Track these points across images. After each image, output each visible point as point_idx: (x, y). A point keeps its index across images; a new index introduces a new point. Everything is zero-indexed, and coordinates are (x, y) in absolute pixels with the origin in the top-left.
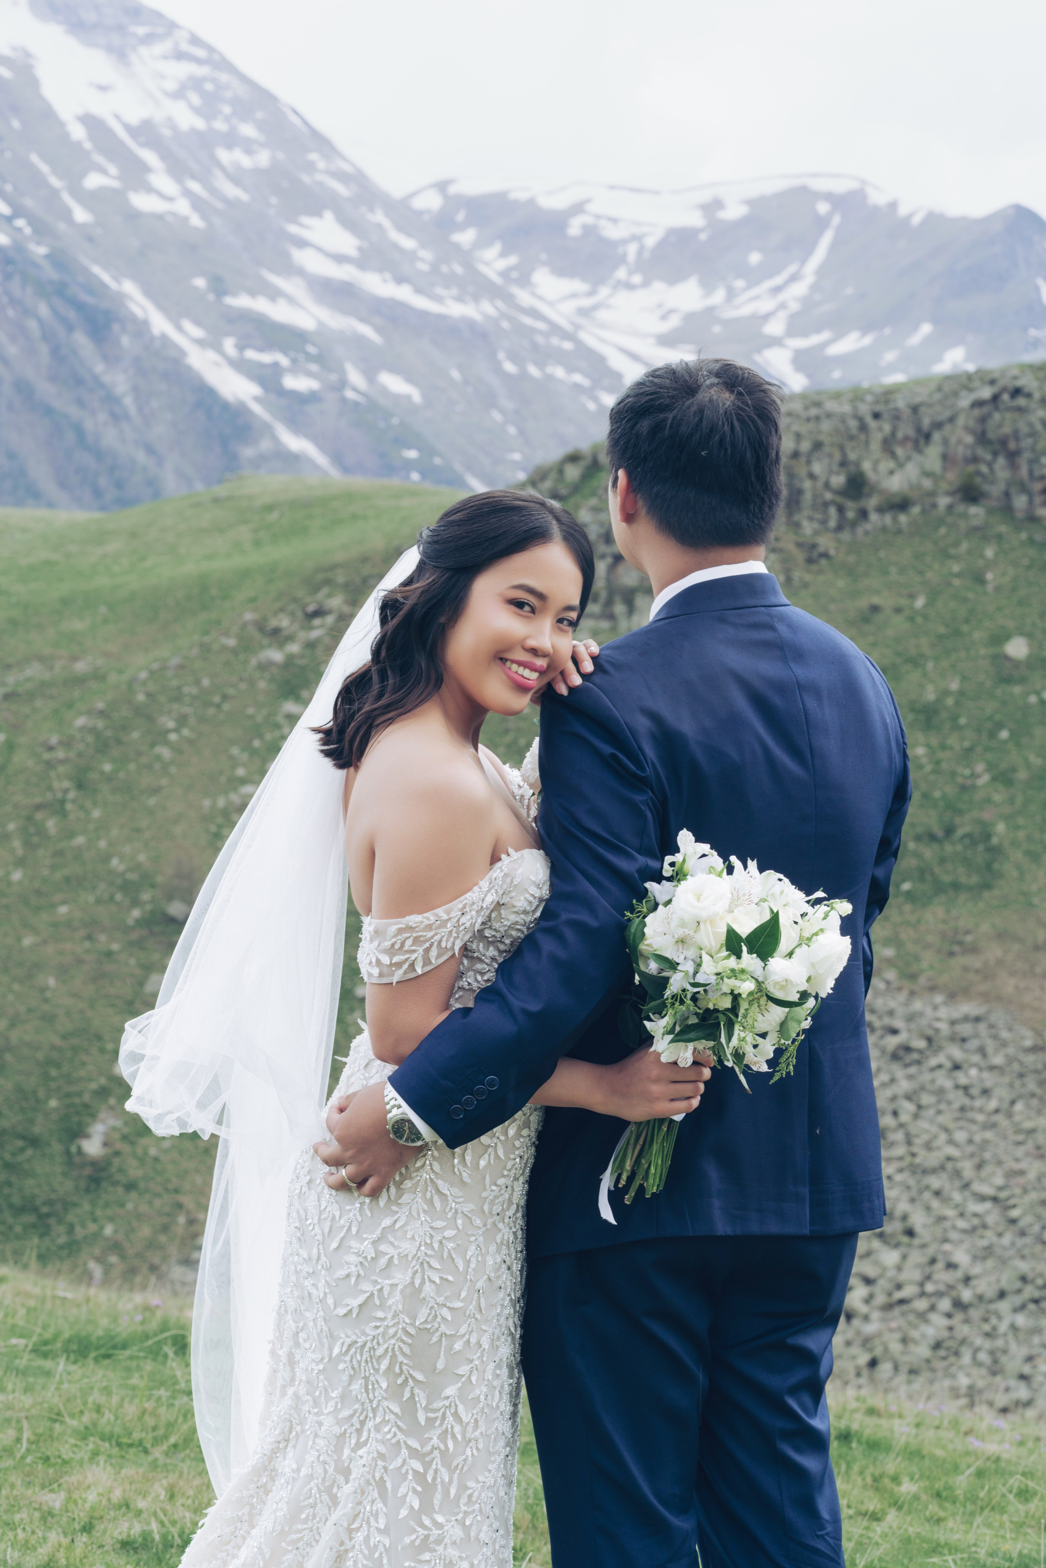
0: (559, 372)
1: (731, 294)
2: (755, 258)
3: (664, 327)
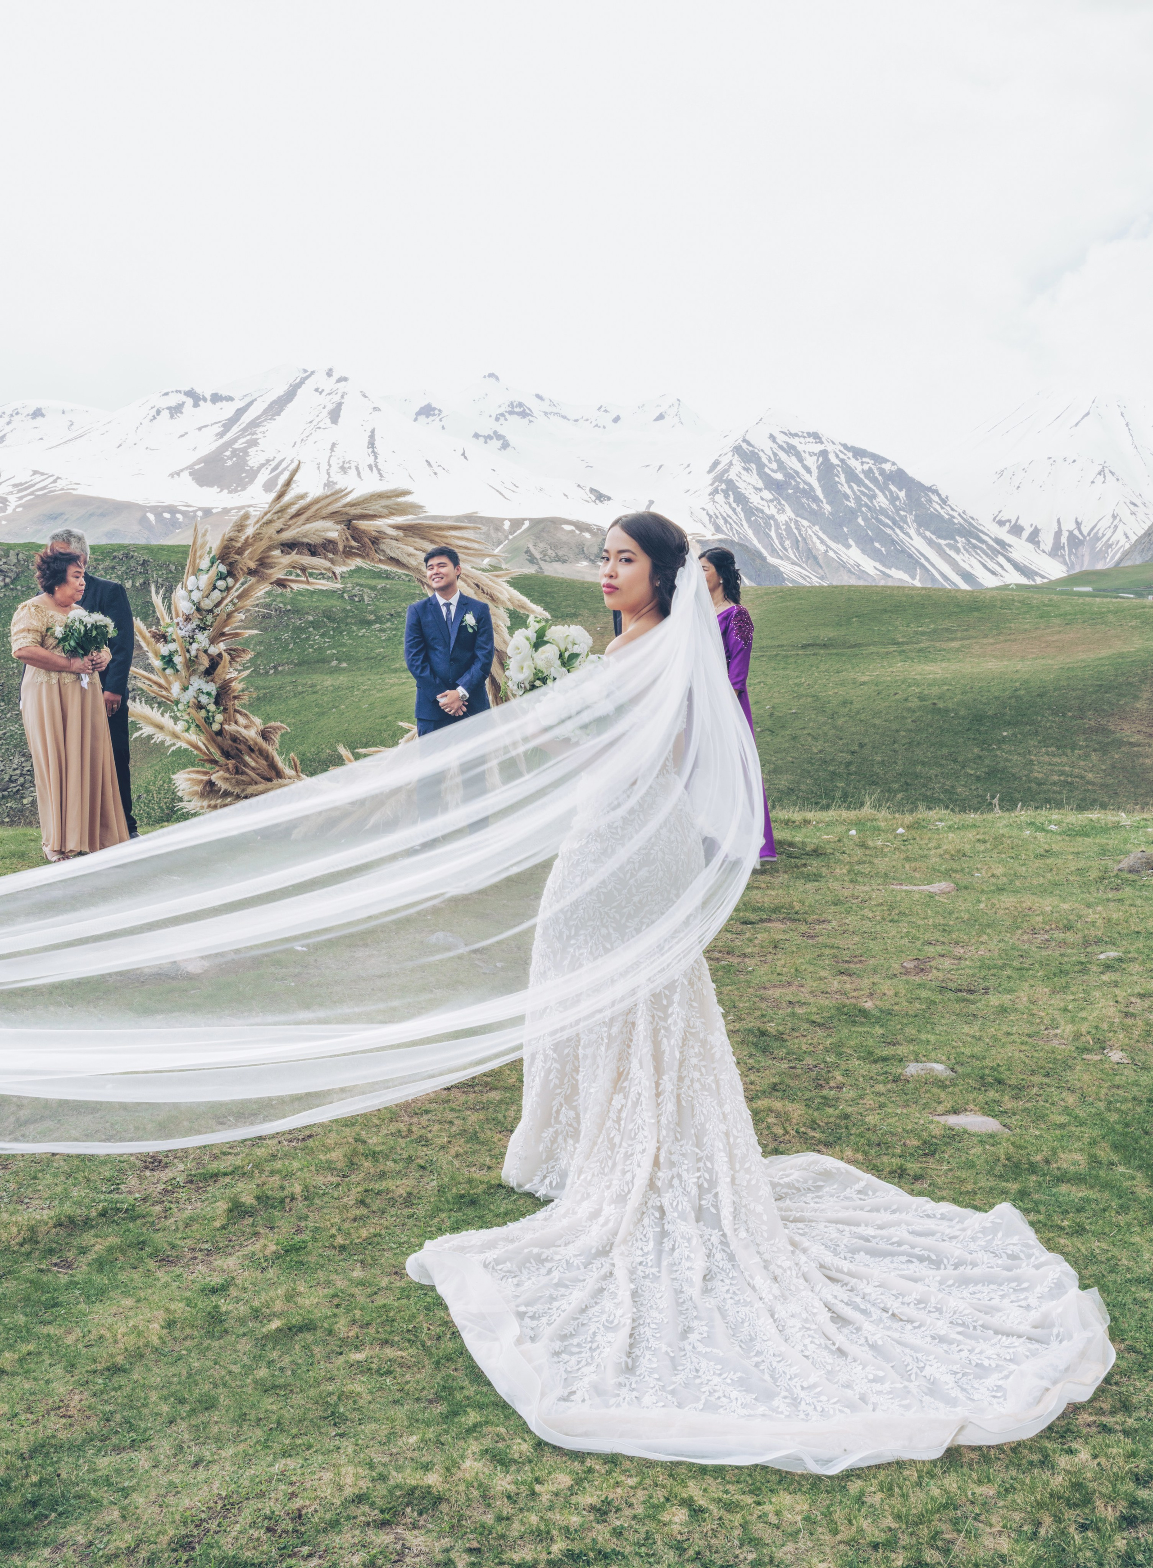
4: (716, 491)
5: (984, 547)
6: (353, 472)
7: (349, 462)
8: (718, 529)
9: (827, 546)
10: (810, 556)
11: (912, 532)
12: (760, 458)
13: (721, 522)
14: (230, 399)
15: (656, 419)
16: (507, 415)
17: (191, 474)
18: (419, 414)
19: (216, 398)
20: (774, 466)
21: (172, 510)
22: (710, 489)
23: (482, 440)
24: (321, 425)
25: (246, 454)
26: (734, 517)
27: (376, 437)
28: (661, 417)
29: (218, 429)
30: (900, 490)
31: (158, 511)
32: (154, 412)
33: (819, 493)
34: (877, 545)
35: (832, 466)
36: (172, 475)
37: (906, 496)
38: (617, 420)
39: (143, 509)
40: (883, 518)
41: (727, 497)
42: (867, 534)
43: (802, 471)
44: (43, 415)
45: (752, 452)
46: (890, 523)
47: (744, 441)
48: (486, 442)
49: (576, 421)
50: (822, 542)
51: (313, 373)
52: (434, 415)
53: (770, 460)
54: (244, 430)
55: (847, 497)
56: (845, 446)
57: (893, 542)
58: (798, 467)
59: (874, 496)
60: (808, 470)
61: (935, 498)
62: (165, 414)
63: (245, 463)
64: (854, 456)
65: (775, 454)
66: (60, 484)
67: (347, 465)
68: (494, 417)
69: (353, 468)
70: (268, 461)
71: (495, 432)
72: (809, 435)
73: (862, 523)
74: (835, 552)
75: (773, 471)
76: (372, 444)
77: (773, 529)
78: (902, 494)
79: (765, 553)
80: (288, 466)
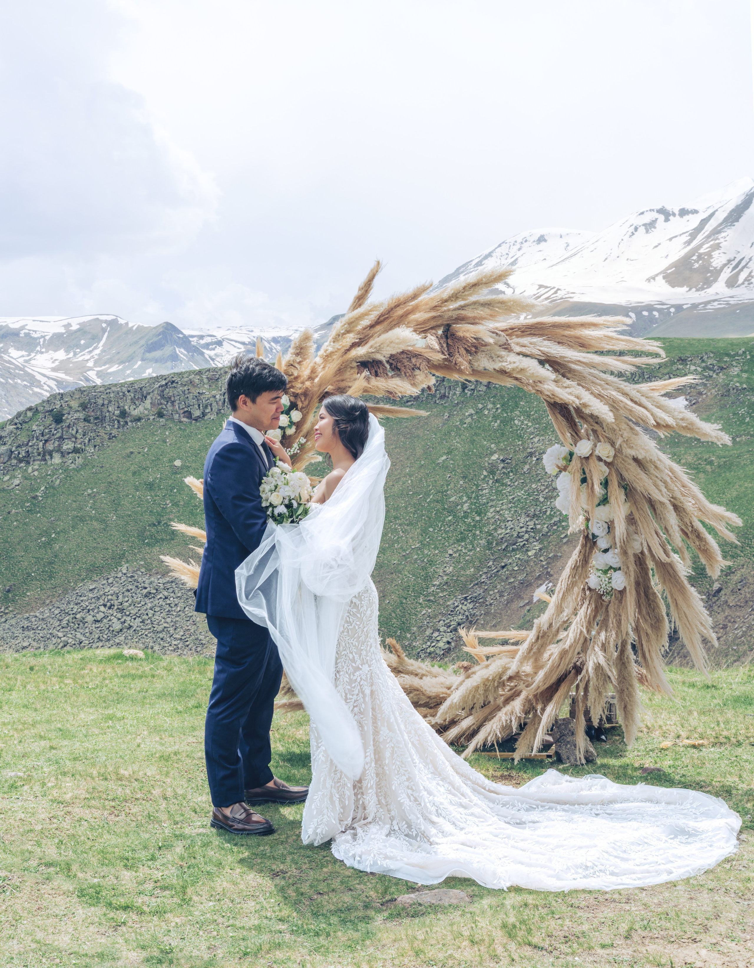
0: (19, 381)
1: (75, 354)
2: (82, 342)
3: (53, 365)
14: (695, 212)
17: (664, 278)
19: (683, 212)
21: (650, 308)
25: (710, 256)
29: (685, 238)
31: (638, 310)
32: (632, 229)
36: (648, 280)
44: (545, 241)
54: (708, 237)
62: (642, 229)
63: (710, 264)
66: (560, 294)
70: (729, 261)
80: (747, 264)
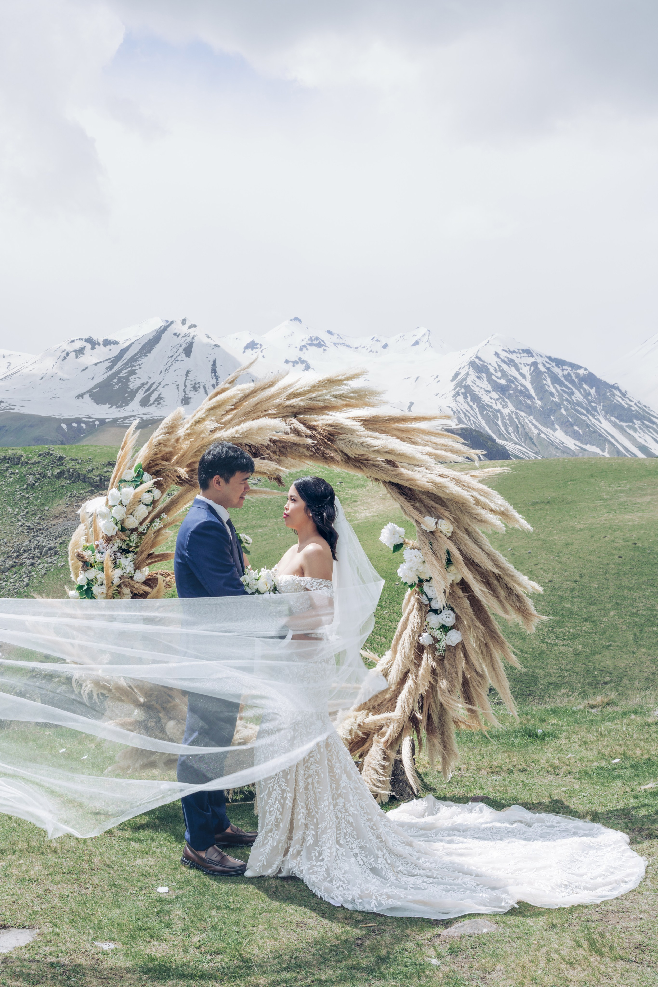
4: (458, 394)
5: (655, 426)
6: (202, 390)
7: (199, 383)
8: (460, 421)
9: (539, 430)
10: (528, 438)
11: (601, 418)
12: (488, 369)
13: (462, 416)
14: (116, 343)
15: (414, 345)
16: (308, 346)
17: (90, 396)
18: (246, 348)
19: (107, 343)
20: (499, 374)
21: (79, 421)
22: (453, 393)
23: (291, 364)
24: (179, 358)
25: (128, 381)
26: (471, 412)
27: (218, 365)
28: (417, 343)
29: (108, 364)
30: (591, 388)
31: (69, 422)
32: (64, 354)
33: (532, 392)
34: (576, 428)
35: (541, 373)
36: (78, 397)
37: (596, 392)
38: (385, 346)
39: (59, 421)
40: (579, 408)
41: (465, 397)
42: (569, 421)
43: (519, 377)
45: (483, 365)
46: (585, 412)
47: (477, 357)
48: (294, 366)
49: (357, 348)
50: (536, 427)
51: (172, 322)
52: (257, 348)
53: (496, 370)
54: (126, 364)
55: (552, 394)
56: (550, 358)
57: (588, 425)
58: (516, 374)
59: (572, 393)
60: (524, 376)
61: (617, 393)
62: (72, 355)
63: (127, 386)
64: (557, 365)
65: (499, 366)
67: (197, 386)
68: (299, 348)
69: (202, 387)
70: (143, 385)
71: (300, 359)
72: (524, 351)
73: (564, 413)
74: (545, 434)
75: (498, 378)
76: (214, 371)
77: (500, 419)
78: (593, 391)
79: (495, 437)
80: (157, 388)
